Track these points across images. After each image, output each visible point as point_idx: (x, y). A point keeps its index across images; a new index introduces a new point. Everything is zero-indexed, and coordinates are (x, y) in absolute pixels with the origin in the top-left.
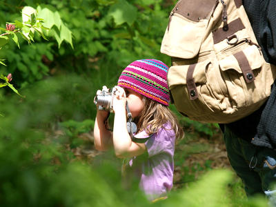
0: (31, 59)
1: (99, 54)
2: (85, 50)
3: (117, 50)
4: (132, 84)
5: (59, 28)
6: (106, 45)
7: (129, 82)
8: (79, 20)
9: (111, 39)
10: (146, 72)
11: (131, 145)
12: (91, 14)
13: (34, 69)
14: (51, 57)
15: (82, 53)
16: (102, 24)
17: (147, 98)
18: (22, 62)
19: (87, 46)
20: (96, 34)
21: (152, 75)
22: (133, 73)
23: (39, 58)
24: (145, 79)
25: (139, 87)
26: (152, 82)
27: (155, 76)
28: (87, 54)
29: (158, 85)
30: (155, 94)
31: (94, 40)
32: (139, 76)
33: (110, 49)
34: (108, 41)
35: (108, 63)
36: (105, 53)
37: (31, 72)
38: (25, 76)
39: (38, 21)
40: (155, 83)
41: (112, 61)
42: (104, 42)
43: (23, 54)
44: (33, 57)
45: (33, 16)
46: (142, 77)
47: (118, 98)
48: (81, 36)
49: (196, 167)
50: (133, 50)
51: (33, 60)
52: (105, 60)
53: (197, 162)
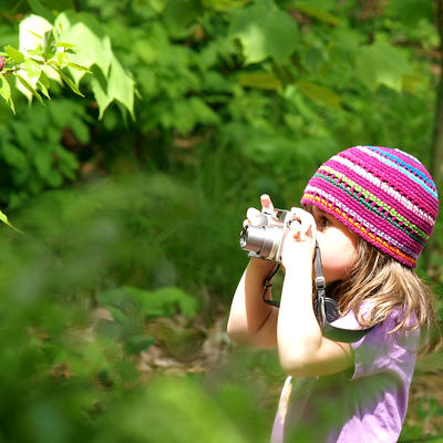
0: (35, 138)
1: (199, 128)
2: (166, 120)
3: (244, 121)
4: (339, 205)
5: (105, 72)
6: (216, 107)
7: (332, 199)
8: (154, 47)
9: (230, 95)
10: (376, 181)
11: (319, 344)
12: (183, 34)
13: (43, 163)
14: (83, 134)
15: (160, 126)
16: (208, 57)
17: (370, 245)
18: (15, 143)
19: (170, 109)
20: (194, 81)
21: (391, 191)
22: (345, 179)
23: (55, 136)
24: (373, 198)
25: (354, 214)
26: (387, 208)
27: (397, 195)
28: (172, 129)
29: (401, 218)
30: (388, 238)
31: (189, 95)
32: (359, 189)
33: (227, 118)
34: (222, 99)
35: (221, 150)
36: (212, 127)
37: (34, 168)
38: (20, 179)
39: (60, 50)
40: (393, 213)
41: (230, 146)
42: (212, 99)
43: (18, 126)
44: (40, 133)
45: (50, 38)
46: (367, 194)
47: (297, 237)
48: (157, 85)
49: (426, 407)
50: (282, 122)
51: (42, 140)
52: (214, 145)
53: (430, 396)
